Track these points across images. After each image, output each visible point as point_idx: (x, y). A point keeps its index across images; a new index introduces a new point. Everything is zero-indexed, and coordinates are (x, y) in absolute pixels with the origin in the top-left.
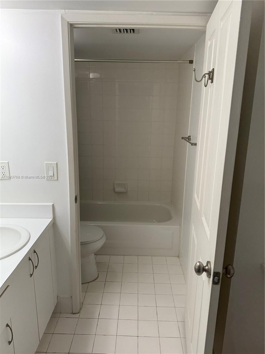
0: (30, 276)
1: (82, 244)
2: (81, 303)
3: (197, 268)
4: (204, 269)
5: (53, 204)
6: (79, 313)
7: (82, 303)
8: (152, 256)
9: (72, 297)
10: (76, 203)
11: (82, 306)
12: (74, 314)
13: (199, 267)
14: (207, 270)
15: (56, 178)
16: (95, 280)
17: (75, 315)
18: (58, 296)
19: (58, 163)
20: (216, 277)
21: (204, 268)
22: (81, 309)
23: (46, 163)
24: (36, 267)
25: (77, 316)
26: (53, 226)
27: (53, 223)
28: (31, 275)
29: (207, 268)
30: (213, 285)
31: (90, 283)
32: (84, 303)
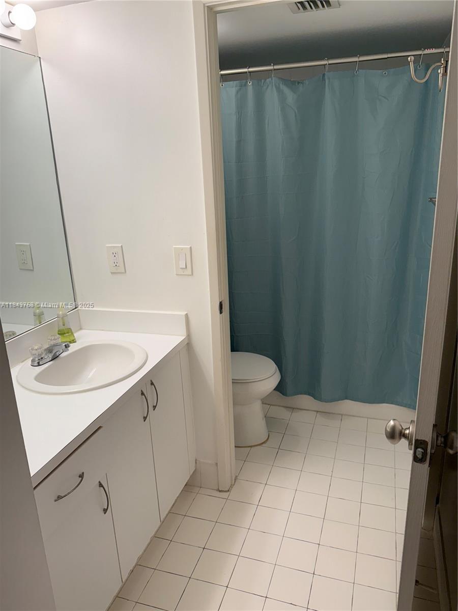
0: (143, 420)
1: (234, 382)
2: (234, 479)
3: (388, 430)
4: (402, 434)
5: (187, 314)
6: (228, 491)
7: (236, 477)
8: (368, 418)
9: (217, 464)
10: (221, 313)
11: (235, 482)
12: (220, 491)
13: (394, 428)
14: (407, 435)
15: (189, 272)
16: (262, 443)
17: (221, 493)
18: (196, 460)
19: (192, 248)
20: (419, 450)
21: (403, 431)
22: (232, 486)
23: (175, 248)
24: (155, 407)
25: (225, 495)
26: (187, 347)
27: (188, 344)
28: (145, 418)
29: (407, 432)
30: (414, 462)
31: (252, 448)
32: (238, 478)
